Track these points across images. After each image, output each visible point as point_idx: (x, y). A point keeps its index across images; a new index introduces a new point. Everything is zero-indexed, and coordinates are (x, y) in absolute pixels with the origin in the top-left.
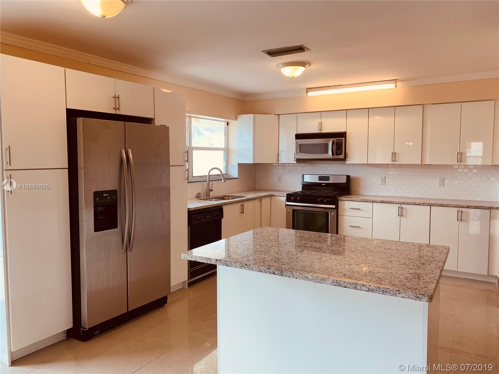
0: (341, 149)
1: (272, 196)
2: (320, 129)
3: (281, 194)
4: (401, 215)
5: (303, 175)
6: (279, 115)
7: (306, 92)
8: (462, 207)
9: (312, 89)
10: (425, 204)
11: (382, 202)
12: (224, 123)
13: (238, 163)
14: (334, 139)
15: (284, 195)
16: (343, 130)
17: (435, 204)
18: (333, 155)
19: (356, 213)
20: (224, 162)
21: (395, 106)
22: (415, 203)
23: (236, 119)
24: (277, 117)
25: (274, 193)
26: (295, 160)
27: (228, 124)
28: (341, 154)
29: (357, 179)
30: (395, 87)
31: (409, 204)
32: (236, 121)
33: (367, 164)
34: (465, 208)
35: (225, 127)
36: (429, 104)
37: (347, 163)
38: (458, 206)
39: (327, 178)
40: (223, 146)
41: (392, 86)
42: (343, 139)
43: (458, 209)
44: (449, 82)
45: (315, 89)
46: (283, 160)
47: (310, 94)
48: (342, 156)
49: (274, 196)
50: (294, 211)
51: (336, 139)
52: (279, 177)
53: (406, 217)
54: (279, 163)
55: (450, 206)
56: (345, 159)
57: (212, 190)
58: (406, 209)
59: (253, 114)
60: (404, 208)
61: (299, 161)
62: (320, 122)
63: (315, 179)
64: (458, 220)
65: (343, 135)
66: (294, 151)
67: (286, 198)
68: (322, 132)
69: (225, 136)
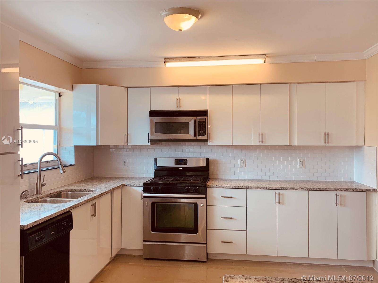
0: (204, 129)
1: (124, 185)
2: (178, 106)
3: (136, 182)
4: (278, 202)
5: (156, 159)
6: (127, 88)
7: (165, 62)
8: (340, 190)
9: (171, 60)
10: (303, 189)
11: (257, 188)
12: (54, 93)
13: (75, 146)
14: (195, 118)
15: (140, 185)
16: (205, 108)
17: (314, 188)
18: (195, 136)
19: (229, 202)
20: (55, 144)
21: (260, 84)
22: (293, 188)
23: (72, 89)
24: (124, 90)
25: (126, 183)
26: (149, 142)
27: (60, 95)
28: (204, 134)
29: (216, 161)
30: (265, 62)
31: (287, 190)
32: (71, 92)
33: (232, 145)
34: (343, 191)
35: (56, 99)
36: (294, 83)
37: (209, 144)
38: (336, 190)
39: (184, 162)
40: (53, 123)
41: (260, 61)
42: (206, 117)
43: (336, 192)
44: (315, 61)
45: (175, 60)
46: (134, 141)
47: (169, 65)
48: (204, 137)
49: (127, 186)
50: (153, 204)
51: (198, 117)
52: (125, 162)
53: (283, 204)
54: (128, 144)
55: (328, 190)
56: (206, 141)
57: (44, 185)
58: (283, 195)
59: (96, 84)
60: (281, 194)
61: (153, 142)
62: (178, 98)
63: (171, 164)
64: (338, 205)
65: (205, 113)
66: (148, 130)
67: (143, 188)
68: (181, 109)
69: (56, 110)
